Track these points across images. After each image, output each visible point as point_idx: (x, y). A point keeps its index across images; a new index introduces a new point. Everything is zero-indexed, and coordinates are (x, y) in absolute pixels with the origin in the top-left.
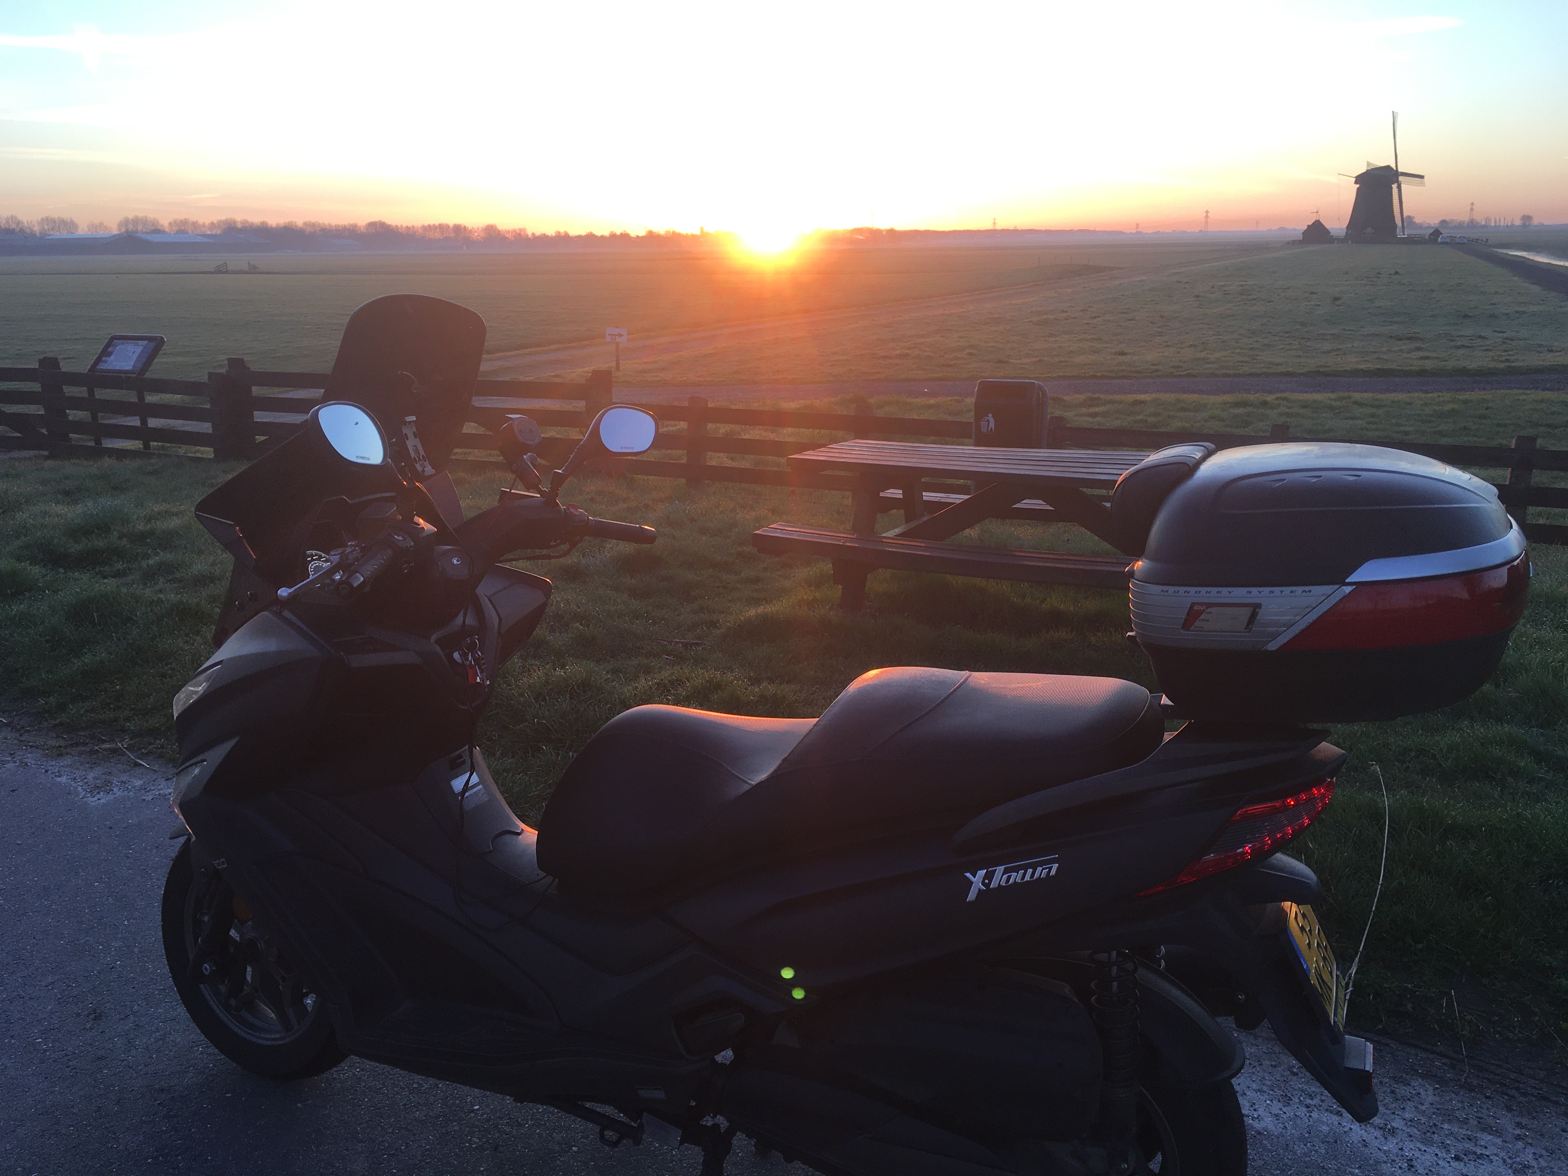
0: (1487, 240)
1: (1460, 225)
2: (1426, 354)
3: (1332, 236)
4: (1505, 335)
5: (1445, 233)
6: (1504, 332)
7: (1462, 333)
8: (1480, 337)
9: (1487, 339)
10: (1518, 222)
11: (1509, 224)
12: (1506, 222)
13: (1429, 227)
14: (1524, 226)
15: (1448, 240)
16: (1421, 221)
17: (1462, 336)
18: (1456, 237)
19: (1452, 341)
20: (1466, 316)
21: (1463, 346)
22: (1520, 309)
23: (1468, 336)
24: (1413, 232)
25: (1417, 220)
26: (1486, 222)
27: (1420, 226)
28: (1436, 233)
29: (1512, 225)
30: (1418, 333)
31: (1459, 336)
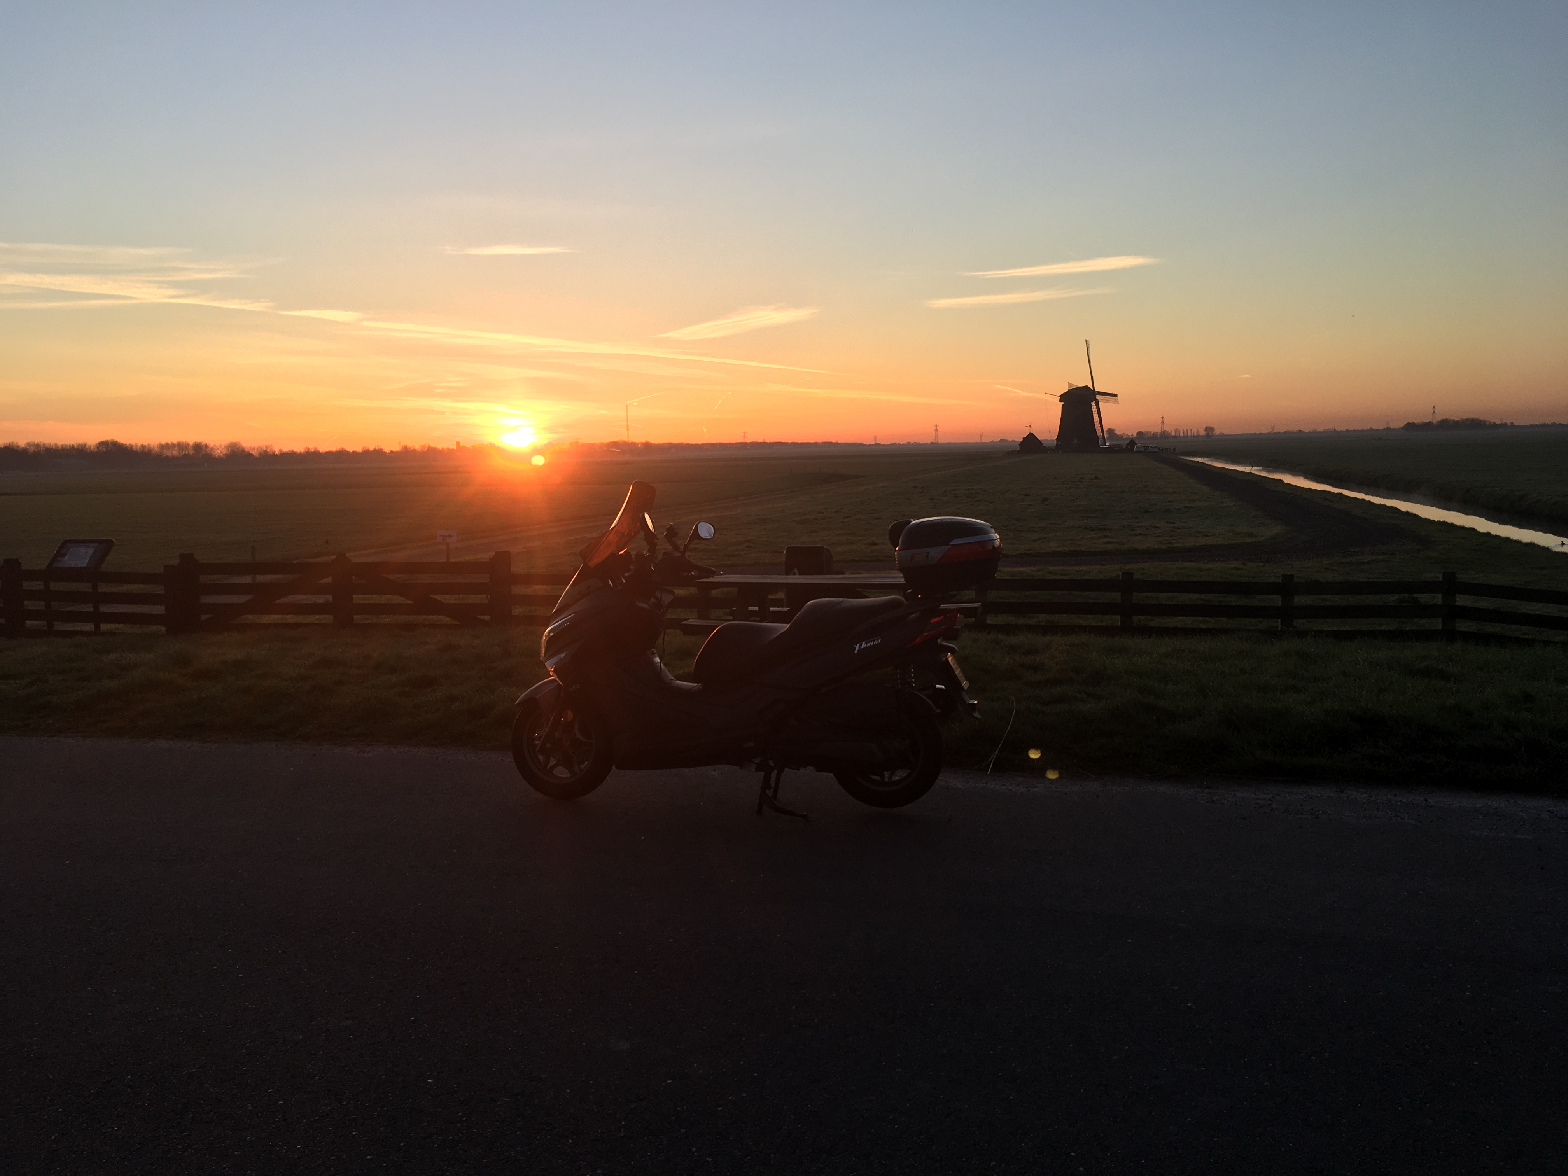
0: (1175, 449)
1: (1154, 436)
2: (1110, 540)
3: (1045, 447)
4: (1174, 525)
5: (1139, 443)
6: (1174, 523)
7: (1140, 525)
8: (1155, 527)
9: (1160, 528)
10: (1202, 433)
11: (1195, 434)
12: (1193, 432)
13: (1128, 438)
14: (1208, 436)
15: (1142, 449)
16: (1120, 433)
17: (1141, 526)
18: (1149, 447)
19: (1132, 530)
20: (1147, 512)
21: (1140, 534)
22: (1189, 505)
23: (1145, 527)
24: (1114, 443)
25: (1118, 432)
26: (1176, 433)
27: (1120, 438)
28: (1132, 442)
29: (1198, 436)
30: (1108, 525)
31: (1138, 527)
